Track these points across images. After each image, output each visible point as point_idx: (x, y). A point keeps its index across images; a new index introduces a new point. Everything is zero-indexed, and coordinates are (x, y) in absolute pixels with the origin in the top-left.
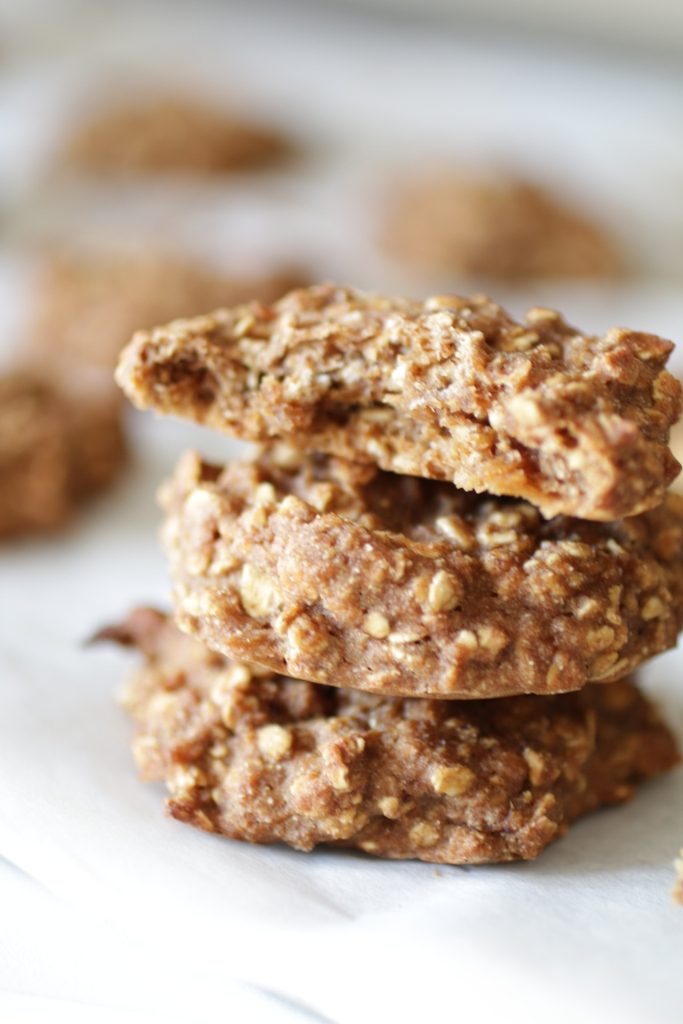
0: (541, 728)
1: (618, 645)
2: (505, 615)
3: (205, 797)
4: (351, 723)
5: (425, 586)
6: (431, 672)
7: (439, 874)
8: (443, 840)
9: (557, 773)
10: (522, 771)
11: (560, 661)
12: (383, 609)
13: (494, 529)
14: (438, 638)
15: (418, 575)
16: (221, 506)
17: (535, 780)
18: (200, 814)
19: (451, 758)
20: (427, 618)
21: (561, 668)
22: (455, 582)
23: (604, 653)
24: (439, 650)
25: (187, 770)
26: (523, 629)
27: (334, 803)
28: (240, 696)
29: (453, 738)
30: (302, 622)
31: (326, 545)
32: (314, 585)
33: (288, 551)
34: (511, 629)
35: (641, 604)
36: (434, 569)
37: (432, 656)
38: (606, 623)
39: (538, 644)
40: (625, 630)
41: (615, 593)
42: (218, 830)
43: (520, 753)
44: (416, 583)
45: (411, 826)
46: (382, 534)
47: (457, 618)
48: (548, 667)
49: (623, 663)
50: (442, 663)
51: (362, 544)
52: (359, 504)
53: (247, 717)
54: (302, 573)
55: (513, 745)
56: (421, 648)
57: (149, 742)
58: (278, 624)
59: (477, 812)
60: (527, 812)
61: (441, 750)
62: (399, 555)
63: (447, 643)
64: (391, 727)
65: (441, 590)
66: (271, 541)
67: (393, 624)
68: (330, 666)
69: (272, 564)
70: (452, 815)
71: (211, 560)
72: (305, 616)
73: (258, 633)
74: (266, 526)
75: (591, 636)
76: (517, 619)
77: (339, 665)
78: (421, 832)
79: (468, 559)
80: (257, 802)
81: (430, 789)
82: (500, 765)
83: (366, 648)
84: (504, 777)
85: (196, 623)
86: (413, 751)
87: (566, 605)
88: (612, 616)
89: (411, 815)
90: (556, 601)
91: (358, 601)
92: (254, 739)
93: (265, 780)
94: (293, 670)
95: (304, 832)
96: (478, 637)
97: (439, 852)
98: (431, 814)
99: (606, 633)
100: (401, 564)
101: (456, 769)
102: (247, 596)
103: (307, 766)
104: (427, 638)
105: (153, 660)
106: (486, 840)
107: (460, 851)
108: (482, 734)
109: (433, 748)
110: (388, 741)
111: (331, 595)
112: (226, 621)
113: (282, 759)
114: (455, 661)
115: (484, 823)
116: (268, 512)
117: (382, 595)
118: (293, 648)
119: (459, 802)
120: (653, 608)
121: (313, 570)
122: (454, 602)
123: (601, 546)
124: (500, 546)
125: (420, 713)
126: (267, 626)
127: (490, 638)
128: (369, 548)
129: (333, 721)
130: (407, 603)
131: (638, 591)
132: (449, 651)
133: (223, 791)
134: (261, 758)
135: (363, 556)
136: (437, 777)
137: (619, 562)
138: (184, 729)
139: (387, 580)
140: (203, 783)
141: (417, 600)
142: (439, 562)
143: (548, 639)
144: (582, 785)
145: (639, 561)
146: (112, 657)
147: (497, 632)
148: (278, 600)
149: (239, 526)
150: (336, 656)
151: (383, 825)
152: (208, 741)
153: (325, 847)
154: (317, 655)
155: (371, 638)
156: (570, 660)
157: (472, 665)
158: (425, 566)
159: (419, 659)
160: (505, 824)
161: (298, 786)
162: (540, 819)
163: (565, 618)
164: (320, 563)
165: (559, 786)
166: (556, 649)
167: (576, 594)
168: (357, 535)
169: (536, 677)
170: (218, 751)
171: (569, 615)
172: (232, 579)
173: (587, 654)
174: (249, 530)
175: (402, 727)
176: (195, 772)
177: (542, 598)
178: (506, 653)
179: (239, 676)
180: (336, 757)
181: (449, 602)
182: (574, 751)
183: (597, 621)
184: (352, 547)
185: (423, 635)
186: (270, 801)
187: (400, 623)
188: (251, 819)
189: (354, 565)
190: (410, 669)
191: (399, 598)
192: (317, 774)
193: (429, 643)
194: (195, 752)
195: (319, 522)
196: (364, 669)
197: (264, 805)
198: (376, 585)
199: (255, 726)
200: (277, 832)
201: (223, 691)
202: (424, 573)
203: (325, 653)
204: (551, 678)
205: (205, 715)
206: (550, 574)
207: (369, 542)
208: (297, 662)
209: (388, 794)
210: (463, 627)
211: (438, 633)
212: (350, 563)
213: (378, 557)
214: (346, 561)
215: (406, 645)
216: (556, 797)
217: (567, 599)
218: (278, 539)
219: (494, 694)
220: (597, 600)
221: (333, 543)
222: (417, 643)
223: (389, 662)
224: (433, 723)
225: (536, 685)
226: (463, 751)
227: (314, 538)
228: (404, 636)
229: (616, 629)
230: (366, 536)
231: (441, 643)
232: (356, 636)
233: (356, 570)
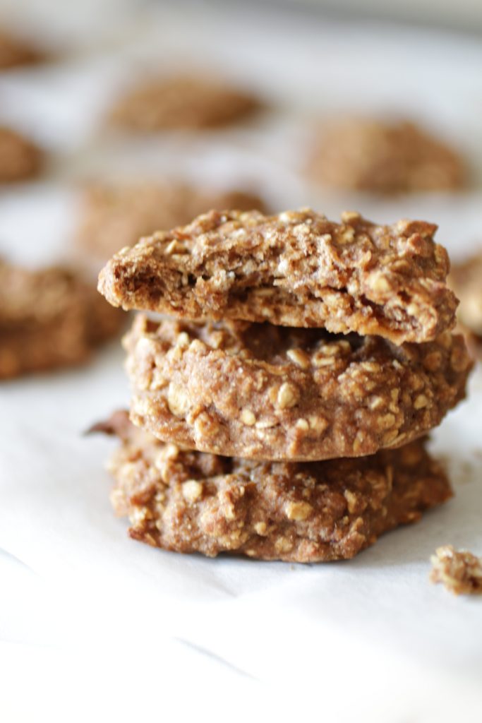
0: (356, 478)
1: (399, 425)
2: (326, 408)
3: (151, 526)
4: (239, 478)
5: (276, 393)
6: (281, 445)
7: (293, 568)
8: (295, 547)
9: (365, 505)
10: (342, 504)
11: (360, 436)
12: (250, 407)
13: (321, 356)
14: (285, 423)
15: (271, 385)
16: (156, 347)
17: (351, 510)
18: (148, 536)
19: (298, 497)
20: (278, 412)
21: (361, 440)
22: (294, 389)
23: (389, 430)
24: (286, 432)
25: (140, 509)
26: (337, 417)
27: (226, 527)
28: (171, 463)
29: (300, 485)
30: (203, 417)
31: (216, 370)
32: (209, 394)
33: (193, 374)
34: (329, 417)
35: (413, 399)
36: (281, 382)
37: (281, 435)
38: (389, 411)
39: (346, 425)
40: (402, 416)
41: (395, 393)
42: (159, 545)
43: (342, 494)
44: (270, 391)
45: (275, 540)
46: (249, 362)
47: (296, 411)
48: (353, 440)
49: (403, 436)
50: (288, 439)
51: (237, 368)
52: (239, 343)
53: (176, 476)
54: (201, 387)
55: (337, 488)
56: (275, 431)
57: (119, 493)
58: (189, 418)
59: (315, 530)
60: (345, 530)
61: (291, 493)
62: (259, 374)
63: (290, 427)
64: (262, 480)
65: (285, 395)
66: (185, 368)
67: (257, 417)
68: (221, 443)
69: (185, 382)
70: (300, 532)
71: (151, 380)
72: (205, 413)
73: (177, 424)
74: (181, 359)
75: (380, 420)
76: (333, 411)
77: (226, 442)
78: (281, 543)
79: (303, 375)
80: (181, 528)
81: (285, 517)
82: (329, 501)
83: (242, 432)
84: (331, 508)
85: (142, 419)
86: (275, 494)
87: (363, 401)
88: (393, 407)
89: (275, 533)
90: (357, 400)
91: (235, 403)
92: (180, 489)
93: (187, 514)
94: (199, 446)
95: (210, 545)
96: (309, 423)
97: (293, 555)
98: (287, 532)
99: (389, 418)
100: (261, 380)
101: (300, 504)
102: (171, 401)
103: (211, 504)
104: (278, 424)
105: (126, 442)
106: (320, 547)
107: (305, 554)
108: (319, 482)
109: (287, 492)
110: (260, 488)
111: (219, 400)
112: (159, 418)
113: (197, 501)
114: (295, 438)
115: (319, 537)
116: (183, 350)
117: (250, 399)
118: (198, 433)
119: (303, 525)
120: (421, 402)
121: (207, 385)
122: (294, 402)
123: (388, 364)
124: (324, 367)
125: (280, 471)
126: (184, 420)
127: (317, 423)
128: (241, 370)
129: (228, 477)
130: (265, 403)
131: (412, 391)
132: (291, 432)
133: (162, 522)
134: (185, 501)
135: (238, 376)
136: (289, 509)
137: (398, 374)
138: (139, 484)
139: (252, 389)
140: (150, 517)
141: (271, 401)
142: (284, 378)
143: (353, 423)
144: (385, 512)
145: (411, 373)
146: (101, 441)
147: (320, 420)
148: (189, 404)
149: (166, 359)
150: (224, 437)
151: (258, 540)
152: (153, 492)
153: (224, 554)
154: (212, 437)
155: (245, 425)
156: (366, 436)
157: (305, 440)
158: (276, 380)
159: (273, 437)
160: (332, 537)
161: (206, 517)
162: (353, 533)
163: (363, 410)
164: (211, 381)
165: (367, 513)
166: (358, 429)
167: (370, 394)
168: (234, 363)
169: (346, 446)
170: (159, 497)
171: (366, 407)
172: (164, 392)
173: (378, 431)
174: (171, 362)
175: (269, 479)
176: (145, 510)
177: (349, 398)
178: (327, 432)
179: (171, 451)
180: (227, 499)
181: (291, 401)
182: (377, 491)
183: (383, 410)
184: (231, 370)
185: (276, 422)
186: (189, 527)
187: (261, 416)
188: (178, 538)
189: (232, 381)
190: (268, 444)
191: (260, 401)
192: (216, 510)
193: (280, 428)
194: (145, 498)
195: (211, 356)
196: (241, 444)
197: (185, 529)
198: (246, 393)
199: (181, 481)
200: (194, 546)
201: (162, 460)
202: (275, 385)
203: (218, 435)
204: (355, 447)
205: (151, 476)
206: (353, 383)
207: (242, 366)
208: (201, 441)
209: (260, 520)
210: (300, 417)
211: (285, 421)
212: (230, 380)
213: (246, 376)
214: (227, 379)
215: (265, 429)
216: (364, 519)
217: (364, 398)
218: (188, 367)
219: (320, 458)
220: (383, 398)
221: (219, 368)
222: (272, 427)
223: (255, 440)
224: (288, 476)
225: (346, 451)
226: (306, 493)
227: (207, 365)
228: (264, 423)
229: (396, 415)
230: (239, 363)
231: (286, 427)
232: (236, 425)
233: (233, 384)
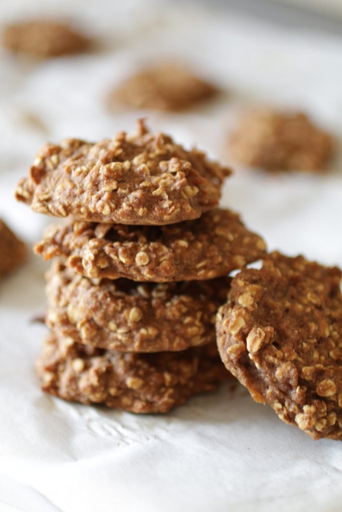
1: (201, 333)
2: (158, 323)
3: (54, 384)
4: (106, 360)
5: (128, 313)
6: (131, 343)
8: (133, 404)
9: (176, 381)
10: (162, 381)
11: (178, 340)
12: (114, 321)
13: (158, 292)
14: (134, 331)
15: (126, 309)
17: (167, 384)
18: (52, 391)
20: (130, 324)
21: (178, 342)
22: (139, 311)
23: (195, 336)
24: (134, 335)
25: (50, 374)
26: (164, 328)
27: (94, 389)
29: (138, 368)
30: (87, 325)
31: (94, 298)
32: (90, 312)
33: (81, 299)
34: (160, 328)
36: (132, 307)
37: (131, 337)
38: (195, 325)
39: (170, 333)
40: (203, 328)
43: (162, 375)
44: (125, 312)
45: (123, 398)
47: (140, 324)
48: (173, 342)
49: (204, 339)
50: (135, 340)
51: (107, 298)
53: (71, 355)
54: (86, 308)
55: (161, 369)
56: (128, 335)
58: (79, 326)
59: (144, 395)
60: (162, 396)
61: (133, 372)
62: (120, 302)
63: (137, 333)
64: (118, 363)
65: (134, 315)
66: (77, 296)
68: (97, 340)
69: (77, 304)
70: (136, 395)
71: (59, 301)
72: (88, 323)
73: (72, 329)
74: (76, 290)
75: (189, 330)
76: (162, 324)
77: (100, 340)
78: (126, 401)
79: (145, 303)
80: (70, 388)
81: (127, 386)
82: (154, 378)
83: (109, 334)
84: (155, 383)
86: (123, 372)
87: (180, 319)
88: (197, 323)
89: (122, 394)
90: (176, 318)
91: (106, 318)
92: (72, 364)
93: (74, 380)
94: (84, 342)
95: (86, 399)
96: (148, 331)
97: (131, 408)
98: (129, 395)
99: (195, 329)
100: (120, 305)
101: (137, 379)
102: (70, 315)
104: (130, 331)
106: (146, 405)
107: (138, 408)
108: (150, 366)
109: (130, 371)
110: (116, 369)
111: (96, 316)
112: (62, 325)
113: (80, 372)
114: (139, 339)
115: (146, 399)
116: (78, 284)
117: (114, 316)
118: (84, 334)
119: (138, 391)
121: (89, 307)
122: (139, 319)
124: (159, 298)
125: (128, 358)
126: (76, 326)
127: (151, 332)
128: (109, 299)
130: (122, 319)
132: (137, 336)
134: (74, 373)
135: (107, 302)
136: (130, 382)
139: (115, 310)
140: (55, 379)
141: (126, 318)
142: (134, 304)
143: (173, 331)
147: (154, 330)
148: (80, 317)
149: (67, 289)
150: (99, 337)
151: (112, 398)
152: (57, 364)
154: (92, 337)
155: (110, 331)
156: (181, 339)
157: (144, 340)
158: (129, 305)
159: (127, 338)
160: (154, 399)
161: (83, 384)
162: (166, 398)
163: (179, 324)
164: (92, 305)
165: (178, 386)
166: (176, 335)
167: (185, 315)
168: (105, 294)
169: (169, 345)
170: (61, 368)
171: (181, 323)
172: (66, 309)
173: (188, 336)
174: (71, 291)
175: (122, 363)
176: (52, 375)
177: (172, 317)
178: (158, 336)
179: (70, 342)
180: (95, 374)
181: (137, 318)
182: (185, 373)
184: (103, 299)
185: (128, 330)
186: (75, 387)
187: (120, 326)
188: (68, 393)
189: (104, 305)
190: (124, 342)
191: (120, 317)
192: (88, 379)
193: (131, 333)
194: (53, 367)
195: (93, 289)
196: (109, 342)
197: (72, 389)
198: (112, 313)
200: (77, 398)
202: (128, 308)
203: (95, 336)
206: (175, 308)
207: (110, 297)
208: (85, 339)
209: (113, 387)
210: (143, 327)
211: (134, 329)
212: (102, 304)
213: (112, 303)
215: (122, 334)
216: (174, 390)
217: (181, 317)
218: (79, 295)
220: (192, 317)
221: (97, 297)
222: (127, 333)
223: (116, 340)
224: (133, 362)
225: (169, 348)
226: (141, 373)
227: (90, 295)
228: (122, 330)
229: (199, 327)
230: (108, 295)
231: (135, 333)
232: (107, 330)
233: (104, 307)
